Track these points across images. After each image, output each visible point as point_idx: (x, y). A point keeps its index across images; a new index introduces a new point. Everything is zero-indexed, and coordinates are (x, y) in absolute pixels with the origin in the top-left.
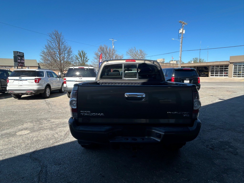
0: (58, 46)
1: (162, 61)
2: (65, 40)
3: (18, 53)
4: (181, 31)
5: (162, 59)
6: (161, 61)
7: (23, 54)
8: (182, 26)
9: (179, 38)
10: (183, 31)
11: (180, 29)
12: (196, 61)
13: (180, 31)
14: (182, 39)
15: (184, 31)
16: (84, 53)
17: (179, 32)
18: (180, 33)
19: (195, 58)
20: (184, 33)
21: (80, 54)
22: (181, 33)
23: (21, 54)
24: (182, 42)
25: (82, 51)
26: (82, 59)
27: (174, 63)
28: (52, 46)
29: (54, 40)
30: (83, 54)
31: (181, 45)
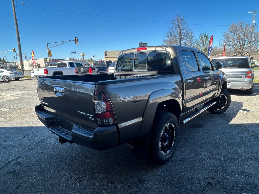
0: (178, 32)
2: (187, 24)
3: (143, 44)
7: (146, 44)
16: (206, 36)
21: (202, 38)
23: (145, 44)
25: (204, 34)
26: (203, 44)
28: (173, 34)
29: (175, 26)
30: (205, 38)
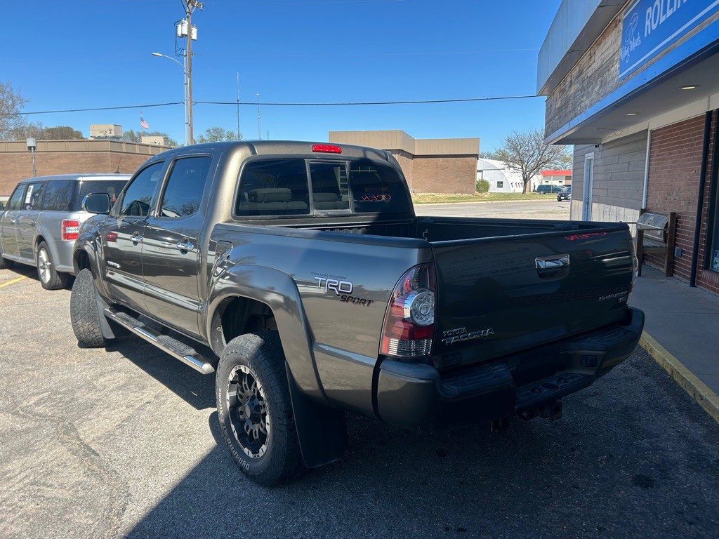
1: (113, 134)
4: (182, 29)
5: (113, 127)
6: (108, 134)
8: (188, 10)
9: (179, 53)
10: (190, 31)
11: (179, 21)
12: (217, 138)
13: (180, 27)
14: (190, 60)
15: (194, 31)
17: (176, 30)
18: (179, 33)
19: (214, 130)
20: (194, 36)
22: (183, 35)
24: (190, 71)
27: (157, 144)
31: (186, 79)
